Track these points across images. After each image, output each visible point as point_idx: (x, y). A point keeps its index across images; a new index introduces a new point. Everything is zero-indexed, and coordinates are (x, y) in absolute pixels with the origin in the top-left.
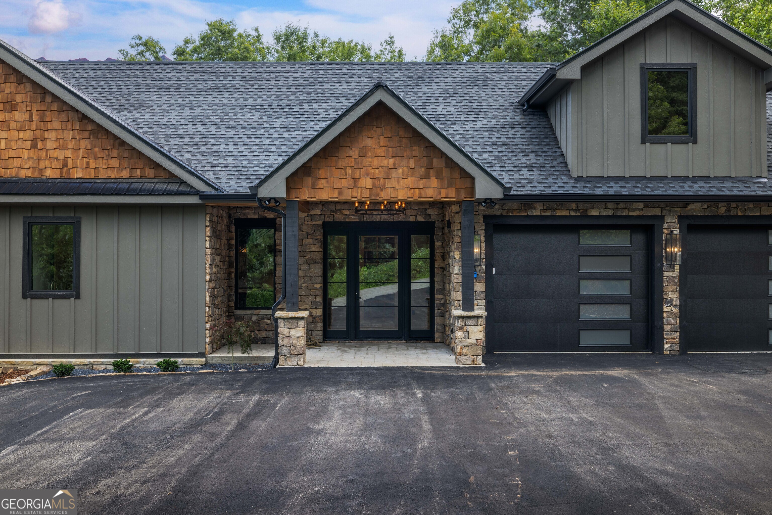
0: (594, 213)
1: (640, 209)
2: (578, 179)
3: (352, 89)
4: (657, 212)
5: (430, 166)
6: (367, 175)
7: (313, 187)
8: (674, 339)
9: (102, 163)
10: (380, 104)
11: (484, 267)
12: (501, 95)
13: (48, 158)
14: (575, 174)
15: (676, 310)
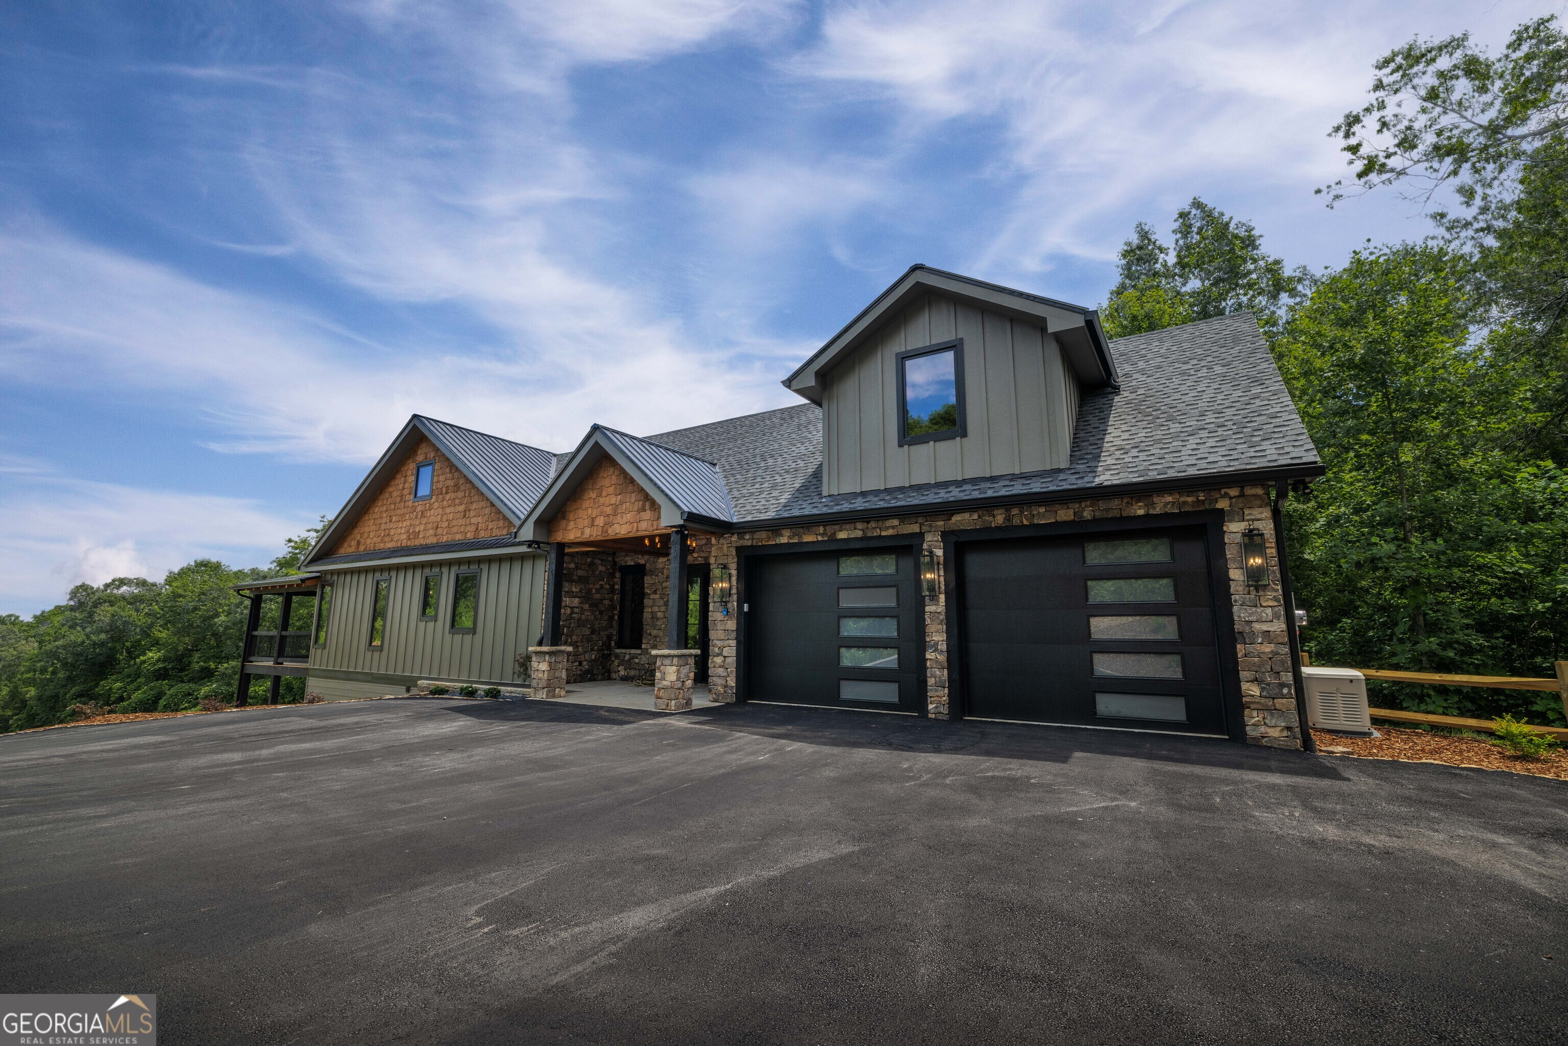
0: (842, 535)
1: (893, 527)
2: (828, 497)
6: (601, 513)
8: (941, 697)
9: (494, 524)
10: (598, 445)
11: (735, 604)
13: (470, 523)
14: (828, 492)
15: (942, 658)
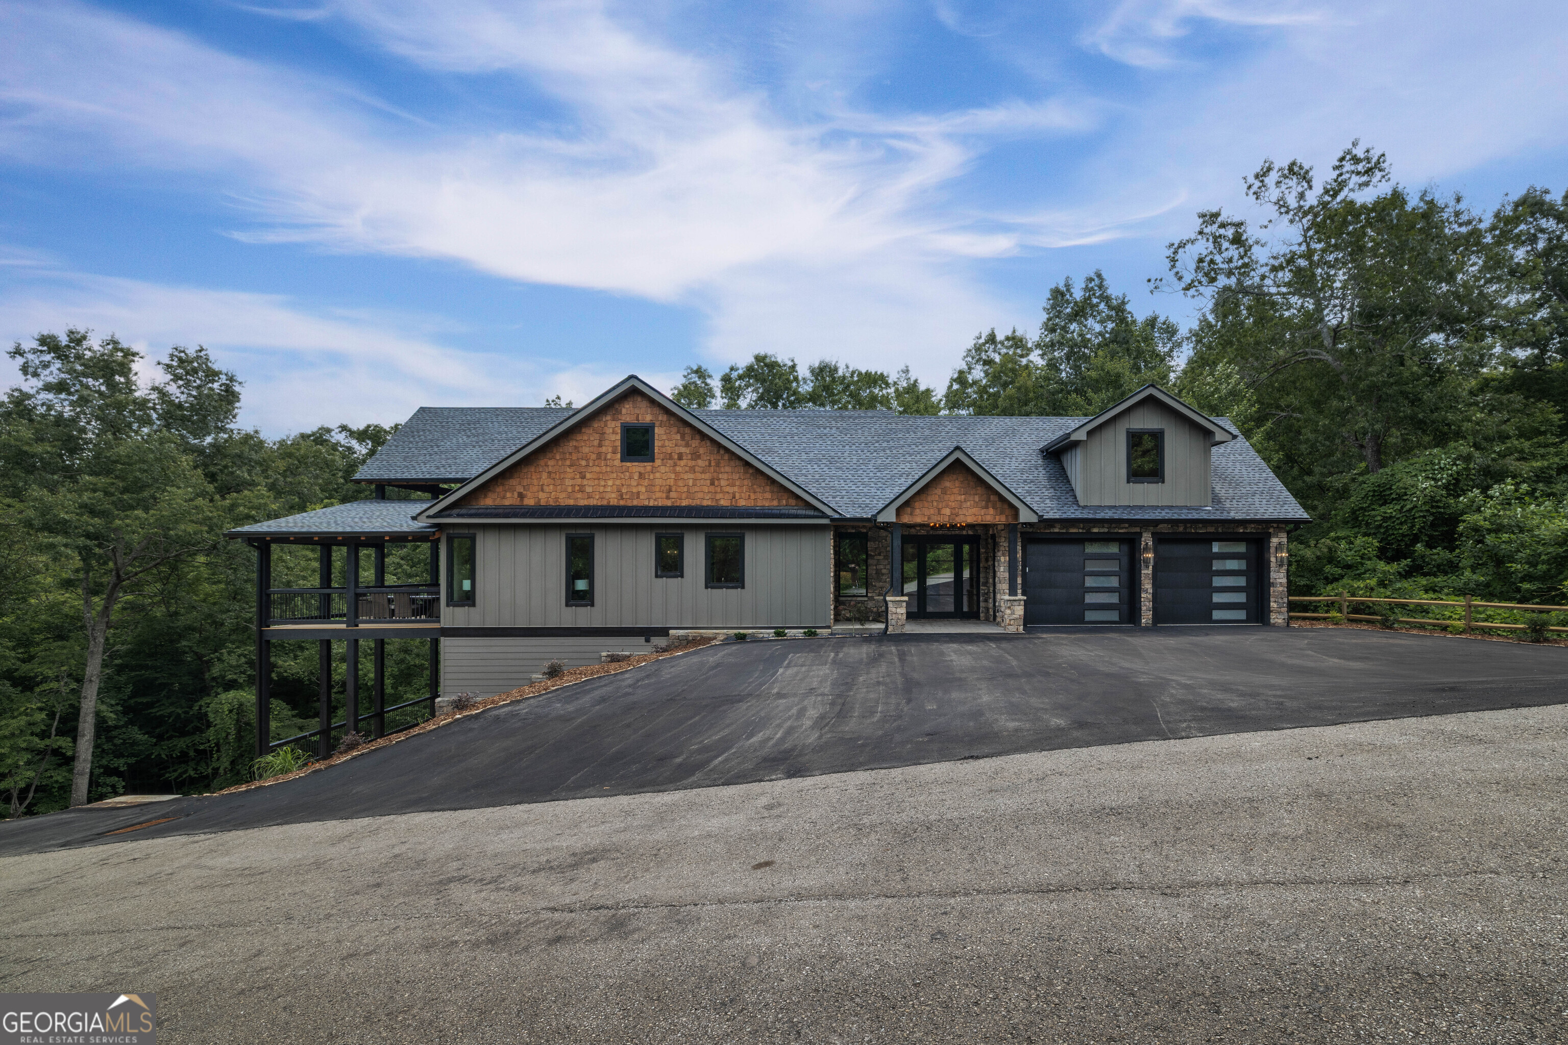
0: (1095, 530)
1: (1126, 528)
2: (1085, 507)
3: (919, 439)
4: (1138, 530)
5: (988, 501)
6: (947, 506)
7: (911, 514)
8: (1149, 616)
9: (759, 496)
10: (958, 460)
12: (1026, 444)
13: (722, 492)
14: (1082, 504)
15: (1150, 596)
